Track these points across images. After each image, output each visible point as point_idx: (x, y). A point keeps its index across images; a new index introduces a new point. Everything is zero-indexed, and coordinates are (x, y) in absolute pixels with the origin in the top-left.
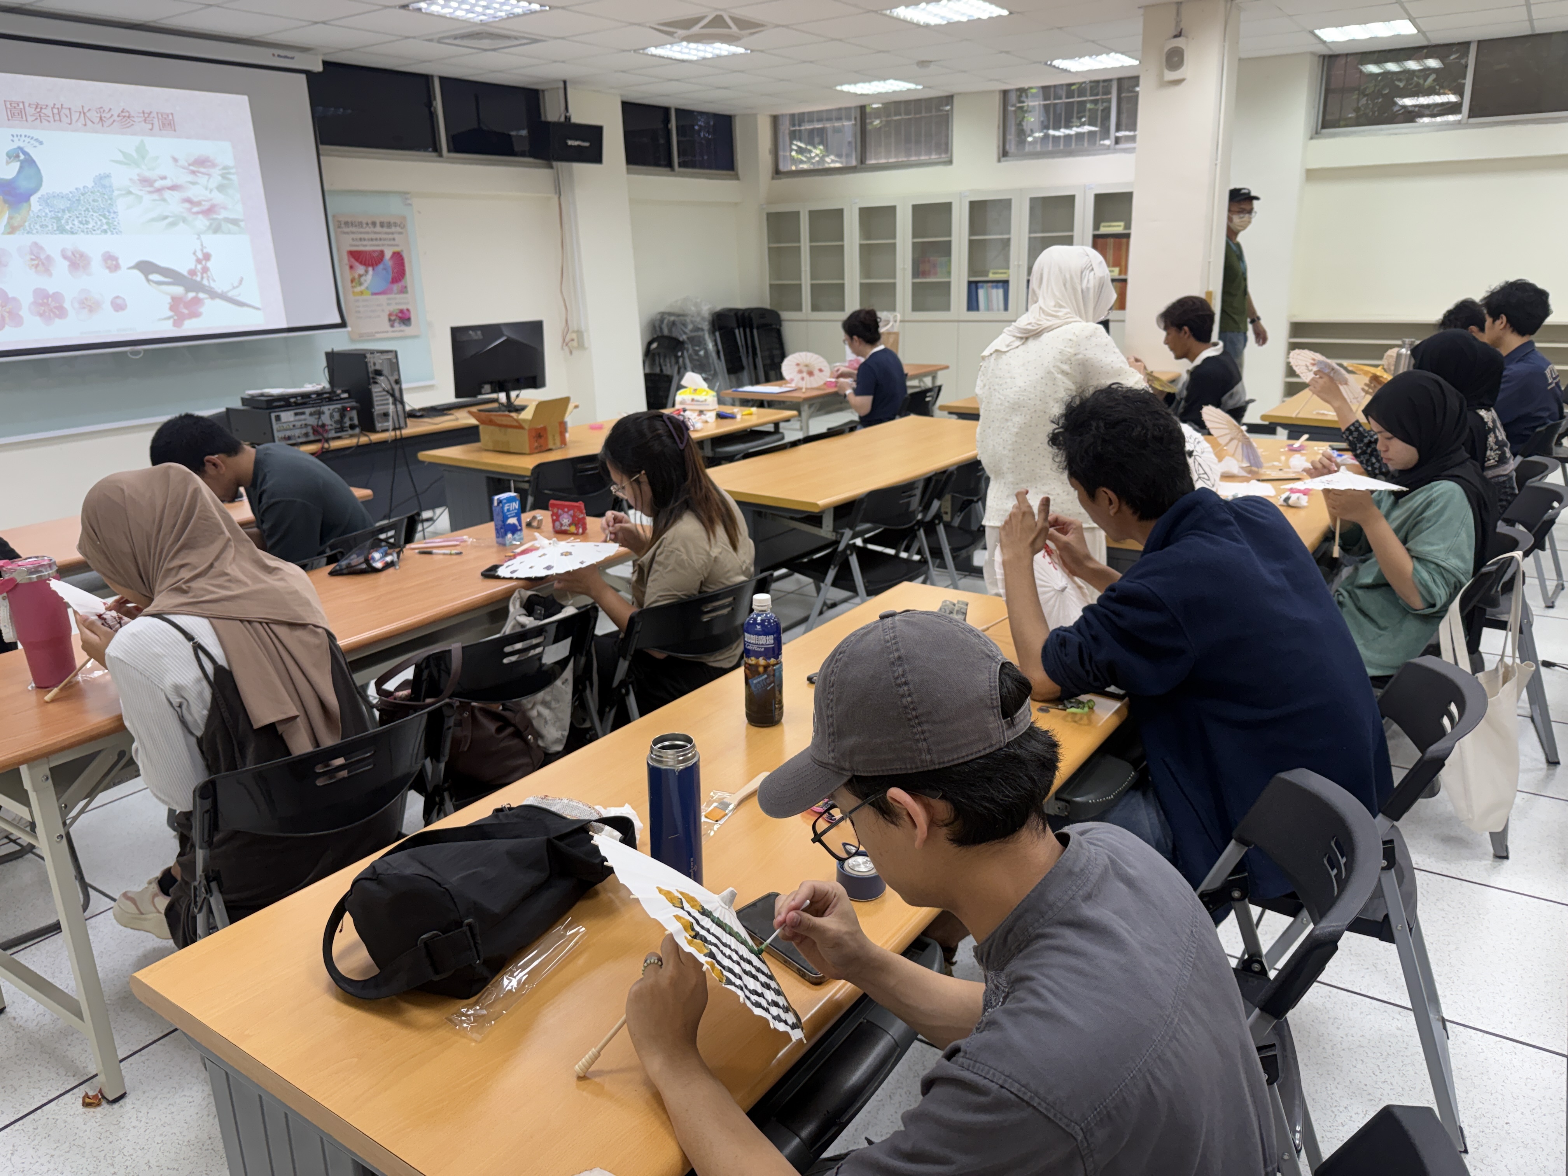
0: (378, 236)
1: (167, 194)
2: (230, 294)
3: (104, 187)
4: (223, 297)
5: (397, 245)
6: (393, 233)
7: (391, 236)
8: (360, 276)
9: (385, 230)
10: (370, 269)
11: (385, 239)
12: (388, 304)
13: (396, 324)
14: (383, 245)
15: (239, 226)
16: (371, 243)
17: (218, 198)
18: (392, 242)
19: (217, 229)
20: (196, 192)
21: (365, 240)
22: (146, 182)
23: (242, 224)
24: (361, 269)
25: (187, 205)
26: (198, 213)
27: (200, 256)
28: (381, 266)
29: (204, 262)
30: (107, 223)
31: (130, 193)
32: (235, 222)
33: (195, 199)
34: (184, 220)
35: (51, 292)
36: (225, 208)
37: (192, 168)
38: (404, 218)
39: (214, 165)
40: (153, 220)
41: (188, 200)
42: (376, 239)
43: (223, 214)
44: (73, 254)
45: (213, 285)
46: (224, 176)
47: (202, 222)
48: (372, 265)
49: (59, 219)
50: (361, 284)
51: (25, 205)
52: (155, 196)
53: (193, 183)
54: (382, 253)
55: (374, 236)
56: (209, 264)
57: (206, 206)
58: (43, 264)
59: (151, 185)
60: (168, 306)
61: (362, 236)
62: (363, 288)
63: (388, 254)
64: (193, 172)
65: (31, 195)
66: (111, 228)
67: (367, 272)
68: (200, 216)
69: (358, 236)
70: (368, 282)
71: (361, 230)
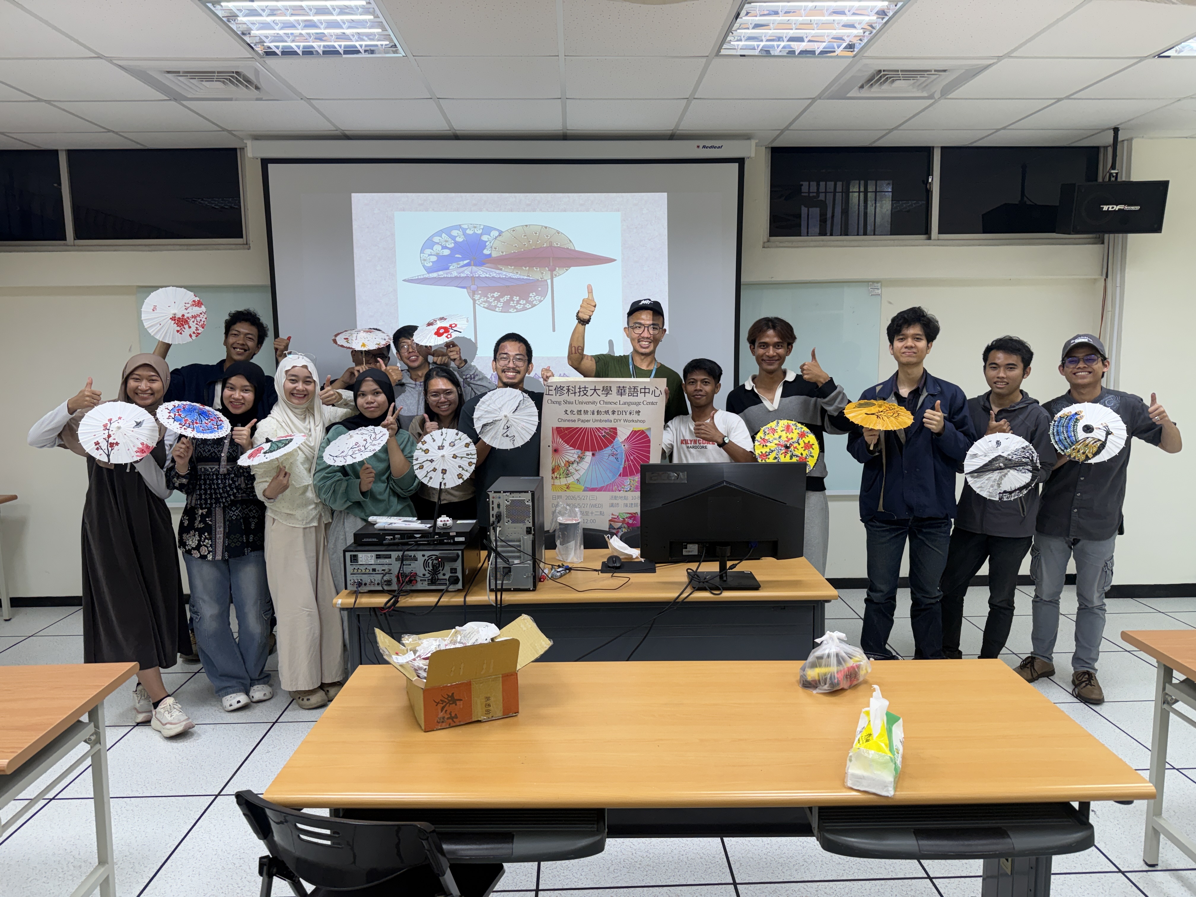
0: (611, 407)
5: (643, 422)
6: (638, 404)
7: (634, 408)
8: (569, 463)
9: (626, 398)
10: (589, 454)
11: (621, 413)
12: (612, 505)
14: (616, 421)
16: (596, 417)
18: (635, 417)
21: (586, 412)
24: (572, 454)
28: (608, 451)
42: (607, 412)
48: (593, 450)
50: (568, 475)
54: (613, 433)
55: (603, 408)
61: (584, 407)
62: (570, 480)
63: (623, 433)
67: (581, 458)
69: (575, 408)
70: (582, 472)
71: (585, 399)
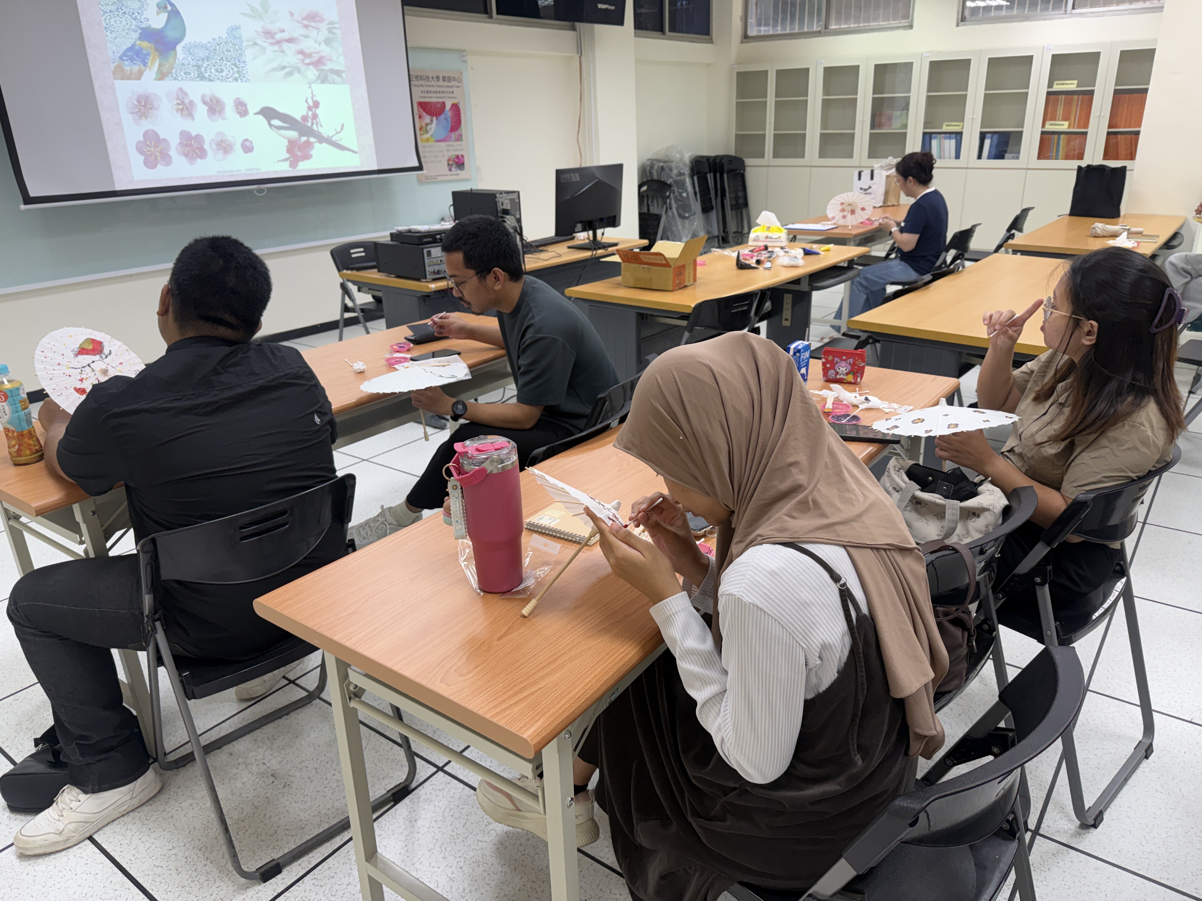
0: (441, 89)
1: (285, 46)
2: (334, 139)
3: (235, 38)
4: (329, 141)
5: (455, 98)
6: (452, 87)
7: (450, 89)
8: (427, 125)
9: (446, 83)
10: (434, 118)
11: (446, 92)
12: (448, 150)
13: (453, 169)
14: (444, 97)
15: (341, 77)
16: (435, 95)
17: (325, 50)
18: (451, 95)
19: (323, 79)
20: (308, 45)
21: (430, 92)
22: (268, 34)
23: (344, 75)
24: (427, 118)
25: (301, 57)
26: (309, 64)
27: (311, 104)
28: (442, 116)
29: (314, 109)
30: (238, 72)
31: (256, 44)
32: (338, 73)
33: (307, 51)
34: (299, 70)
35: (194, 135)
36: (330, 60)
37: (304, 22)
38: (461, 73)
39: (322, 20)
40: (274, 69)
41: (302, 52)
42: (439, 92)
43: (329, 66)
44: (211, 100)
45: (321, 130)
46: (330, 31)
47: (312, 73)
48: (436, 116)
49: (199, 67)
50: (427, 132)
51: (172, 53)
52: (276, 48)
53: (306, 37)
54: (443, 104)
55: (438, 89)
56: (318, 111)
57: (316, 57)
58: (187, 108)
59: (273, 38)
60: (285, 149)
61: (429, 89)
62: (428, 135)
63: (448, 106)
64: (306, 26)
65: (177, 43)
66: (240, 76)
67: (432, 121)
68: (311, 67)
69: (426, 89)
70: (433, 130)
71: (428, 83)
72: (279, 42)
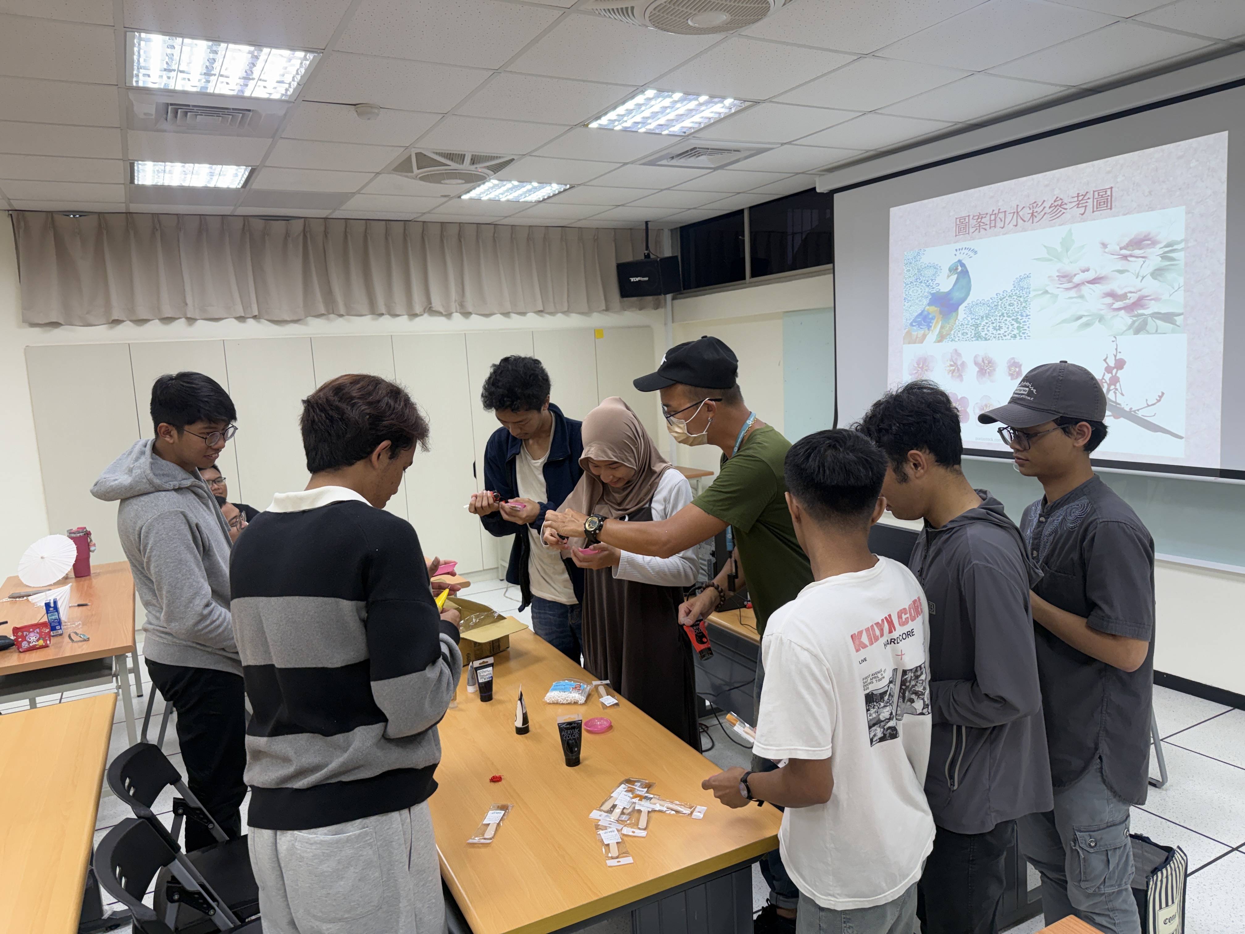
1: (1086, 289)
3: (1022, 289)
15: (1173, 323)
17: (1151, 286)
19: (1140, 329)
20: (1118, 285)
22: (1065, 277)
23: (1179, 320)
25: (1109, 300)
26: (1119, 309)
27: (1112, 363)
29: (1114, 371)
31: (1046, 292)
32: (1168, 318)
33: (1120, 292)
34: (1101, 319)
36: (1157, 299)
37: (1124, 252)
39: (1154, 243)
40: (1064, 321)
41: (1112, 295)
43: (1153, 307)
44: (983, 361)
45: (1120, 399)
46: (1164, 257)
47: (1124, 319)
51: (954, 314)
53: (1121, 272)
57: (1133, 298)
58: (958, 370)
64: (1125, 257)
65: (960, 304)
66: (1020, 332)
68: (1122, 312)
72: (1077, 286)
